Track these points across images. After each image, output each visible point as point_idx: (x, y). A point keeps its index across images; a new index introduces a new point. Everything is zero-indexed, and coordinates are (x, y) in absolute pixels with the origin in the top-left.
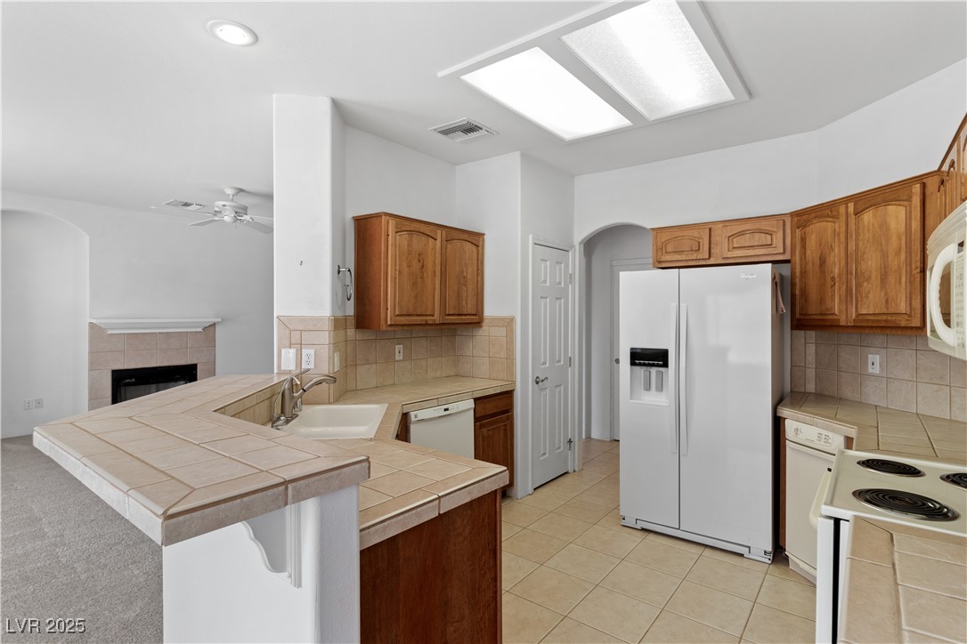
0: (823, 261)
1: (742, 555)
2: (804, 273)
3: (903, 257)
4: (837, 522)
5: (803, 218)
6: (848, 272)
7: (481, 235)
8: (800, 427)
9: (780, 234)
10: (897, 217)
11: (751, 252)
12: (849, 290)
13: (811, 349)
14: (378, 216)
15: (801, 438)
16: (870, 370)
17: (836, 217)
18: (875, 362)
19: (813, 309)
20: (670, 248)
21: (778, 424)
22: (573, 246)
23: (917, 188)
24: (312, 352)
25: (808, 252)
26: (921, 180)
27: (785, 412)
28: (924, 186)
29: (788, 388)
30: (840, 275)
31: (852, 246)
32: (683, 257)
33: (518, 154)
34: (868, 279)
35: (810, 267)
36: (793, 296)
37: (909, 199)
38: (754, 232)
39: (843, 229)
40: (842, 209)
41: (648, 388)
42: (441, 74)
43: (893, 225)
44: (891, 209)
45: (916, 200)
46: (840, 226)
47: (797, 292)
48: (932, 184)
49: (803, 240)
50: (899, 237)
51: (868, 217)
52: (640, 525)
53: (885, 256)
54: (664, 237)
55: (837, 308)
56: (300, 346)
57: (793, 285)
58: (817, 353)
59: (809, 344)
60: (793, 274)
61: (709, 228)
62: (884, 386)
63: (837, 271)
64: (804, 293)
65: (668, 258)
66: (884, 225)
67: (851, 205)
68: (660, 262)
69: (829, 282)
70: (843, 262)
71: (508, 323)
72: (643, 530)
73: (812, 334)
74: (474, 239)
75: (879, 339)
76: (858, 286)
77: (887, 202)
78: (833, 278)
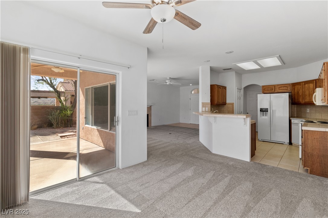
0: (298, 92)
1: (283, 144)
2: (294, 94)
3: (313, 92)
4: (302, 124)
5: (294, 85)
6: (303, 94)
7: (226, 87)
8: (294, 121)
9: (289, 87)
10: (311, 85)
11: (283, 90)
12: (303, 98)
13: (296, 108)
14: (214, 85)
15: (295, 122)
16: (307, 112)
17: (301, 85)
18: (308, 110)
19: (296, 101)
20: (266, 90)
21: (290, 121)
22: (242, 89)
23: (315, 81)
24: (207, 108)
25: (295, 91)
26: (315, 80)
27: (291, 119)
28: (316, 81)
29: (291, 116)
30: (301, 95)
31: (304, 90)
32: (269, 91)
33: (234, 72)
34: (307, 96)
35: (295, 93)
36: (292, 99)
37: (313, 83)
38: (284, 87)
39: (302, 87)
40: (302, 83)
41: (263, 115)
42: (233, 64)
43: (311, 87)
44: (310, 84)
45: (315, 83)
46: (301, 86)
47: (293, 98)
48: (317, 81)
49: (294, 89)
50: (312, 89)
51: (306, 85)
52: (262, 140)
53: (309, 92)
54: (265, 87)
55: (301, 100)
56: (205, 107)
57: (292, 96)
58: (297, 109)
59: (295, 108)
60: (292, 95)
61: (275, 86)
62: (310, 114)
63: (301, 94)
64: (294, 98)
65: (266, 91)
66: (309, 87)
67: (303, 83)
68: (264, 92)
69: (299, 96)
70: (302, 93)
71: (233, 104)
72: (263, 141)
73: (296, 106)
74: (225, 88)
75: (309, 106)
76: (305, 97)
77: (310, 83)
78: (300, 96)
